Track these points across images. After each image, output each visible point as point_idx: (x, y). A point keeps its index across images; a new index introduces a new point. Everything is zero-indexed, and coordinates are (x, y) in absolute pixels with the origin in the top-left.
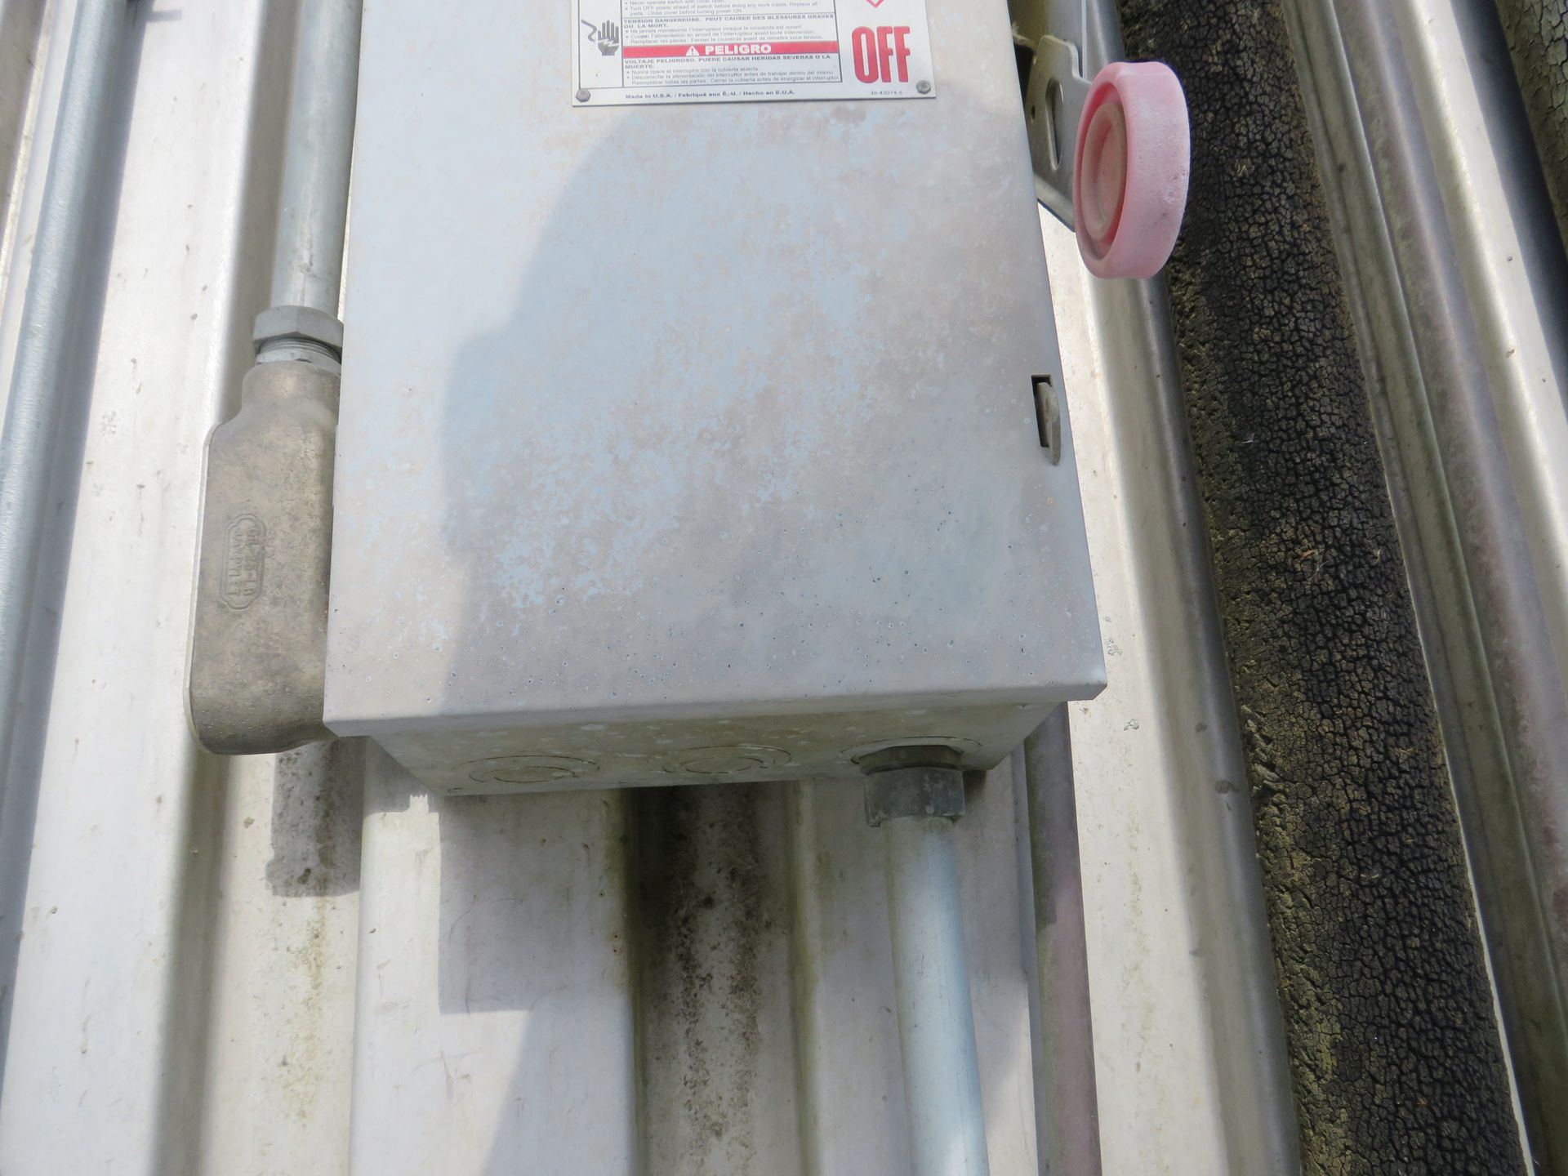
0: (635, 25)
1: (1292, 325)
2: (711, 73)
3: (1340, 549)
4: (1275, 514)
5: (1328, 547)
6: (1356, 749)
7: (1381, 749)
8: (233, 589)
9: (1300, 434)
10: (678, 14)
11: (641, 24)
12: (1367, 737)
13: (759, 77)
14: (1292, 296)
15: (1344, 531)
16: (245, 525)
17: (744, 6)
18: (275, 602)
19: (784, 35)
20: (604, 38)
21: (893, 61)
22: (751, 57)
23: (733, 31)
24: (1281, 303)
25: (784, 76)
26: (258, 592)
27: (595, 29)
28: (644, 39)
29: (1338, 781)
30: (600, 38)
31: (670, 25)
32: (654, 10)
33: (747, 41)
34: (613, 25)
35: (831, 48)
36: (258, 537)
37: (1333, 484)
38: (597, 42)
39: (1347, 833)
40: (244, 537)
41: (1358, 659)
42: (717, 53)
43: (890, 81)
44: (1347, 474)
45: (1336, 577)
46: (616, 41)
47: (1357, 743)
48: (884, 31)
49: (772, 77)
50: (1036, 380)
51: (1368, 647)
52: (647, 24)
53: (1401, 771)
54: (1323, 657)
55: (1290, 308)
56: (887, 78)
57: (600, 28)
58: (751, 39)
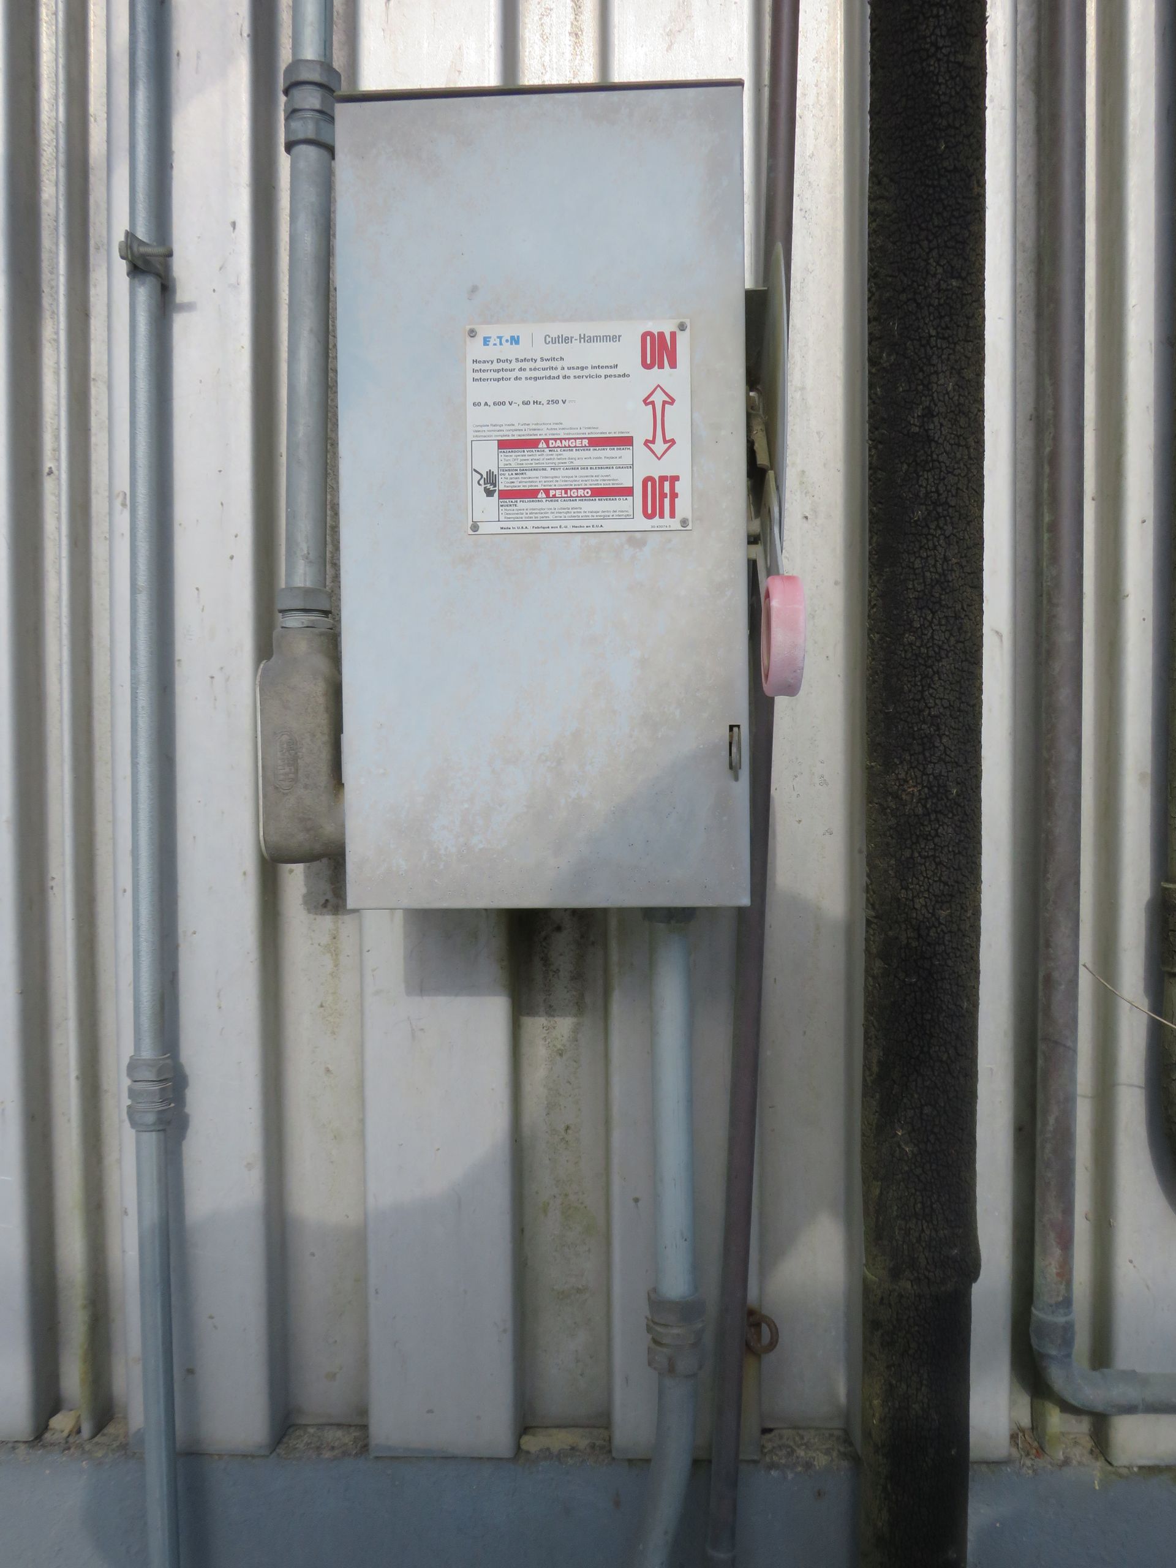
0: (507, 473)
1: (929, 634)
2: (553, 511)
3: (930, 788)
4: (897, 761)
5: (923, 787)
6: (916, 909)
7: (931, 911)
8: (282, 777)
9: (921, 711)
10: (534, 465)
11: (510, 473)
12: (924, 903)
13: (583, 514)
14: (933, 613)
15: (935, 778)
16: (285, 738)
17: (575, 459)
18: (306, 787)
19: (599, 482)
20: (488, 483)
21: (667, 501)
22: (578, 499)
23: (567, 479)
24: (925, 619)
25: (598, 514)
26: (295, 780)
27: (482, 475)
28: (512, 484)
29: (904, 926)
30: (485, 484)
31: (529, 474)
32: (519, 462)
33: (576, 487)
34: (493, 472)
35: (628, 492)
36: (293, 746)
37: (934, 746)
38: (483, 486)
39: (903, 955)
40: (285, 746)
41: (928, 857)
42: (557, 495)
43: (663, 518)
44: (944, 740)
45: (924, 806)
46: (495, 486)
47: (918, 906)
48: (663, 479)
49: (590, 514)
50: (731, 727)
51: (935, 849)
52: (514, 473)
53: (940, 924)
54: (907, 853)
55: (931, 623)
56: (662, 516)
57: (485, 476)
58: (579, 485)
